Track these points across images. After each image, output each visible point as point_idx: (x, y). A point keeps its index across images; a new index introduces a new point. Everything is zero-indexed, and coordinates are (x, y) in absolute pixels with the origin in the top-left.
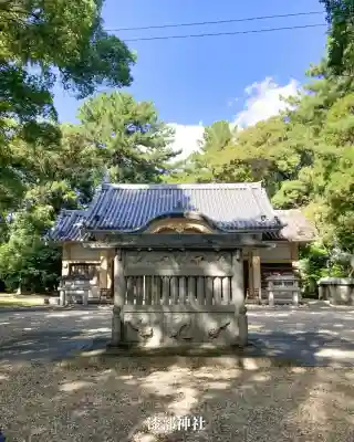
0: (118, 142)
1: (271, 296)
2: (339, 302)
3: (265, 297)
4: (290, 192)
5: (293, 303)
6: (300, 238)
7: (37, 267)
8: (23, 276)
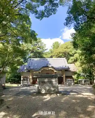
0: (33, 48)
1: (67, 83)
2: (82, 85)
3: (66, 84)
4: (72, 59)
5: (72, 85)
6: (74, 71)
7: (14, 77)
8: (11, 79)
